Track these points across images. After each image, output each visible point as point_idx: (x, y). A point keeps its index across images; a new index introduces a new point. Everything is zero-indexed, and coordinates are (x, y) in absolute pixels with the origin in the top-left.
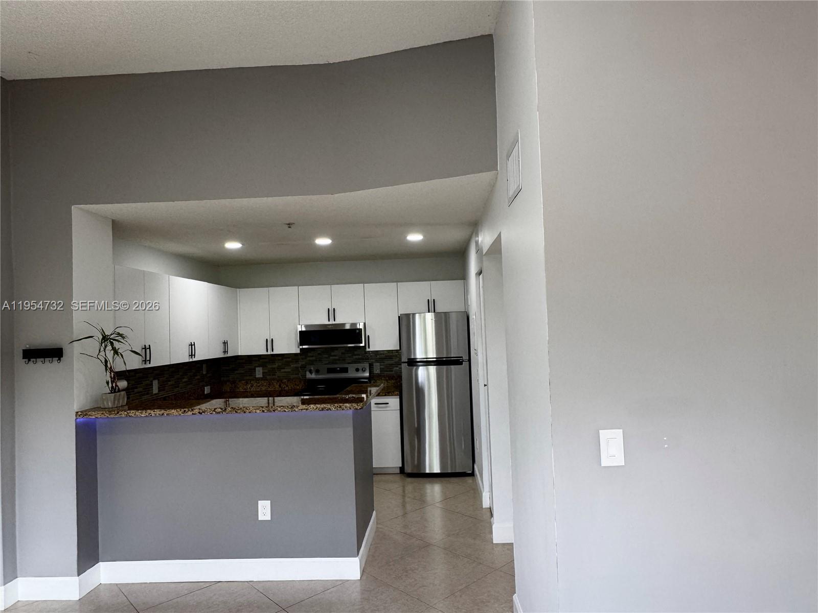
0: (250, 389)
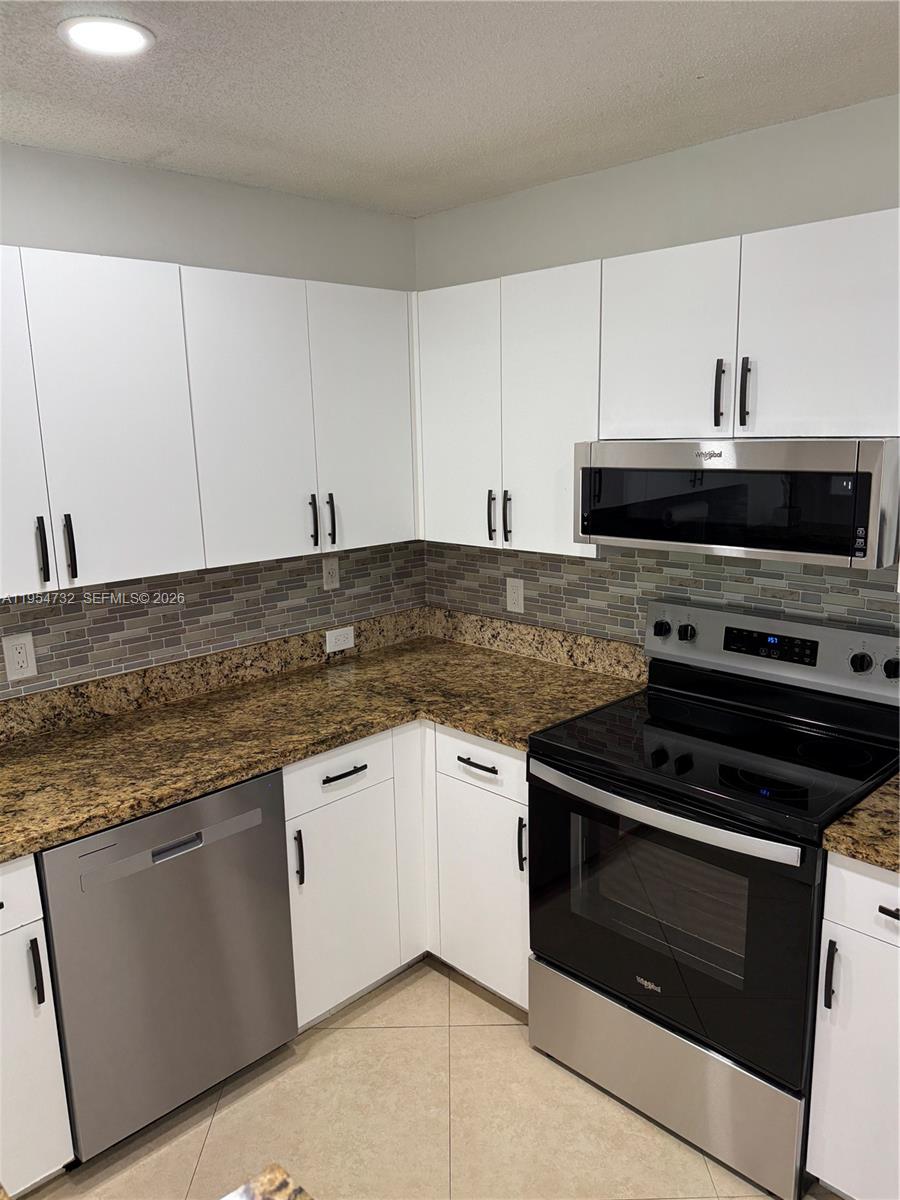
0: (491, 644)
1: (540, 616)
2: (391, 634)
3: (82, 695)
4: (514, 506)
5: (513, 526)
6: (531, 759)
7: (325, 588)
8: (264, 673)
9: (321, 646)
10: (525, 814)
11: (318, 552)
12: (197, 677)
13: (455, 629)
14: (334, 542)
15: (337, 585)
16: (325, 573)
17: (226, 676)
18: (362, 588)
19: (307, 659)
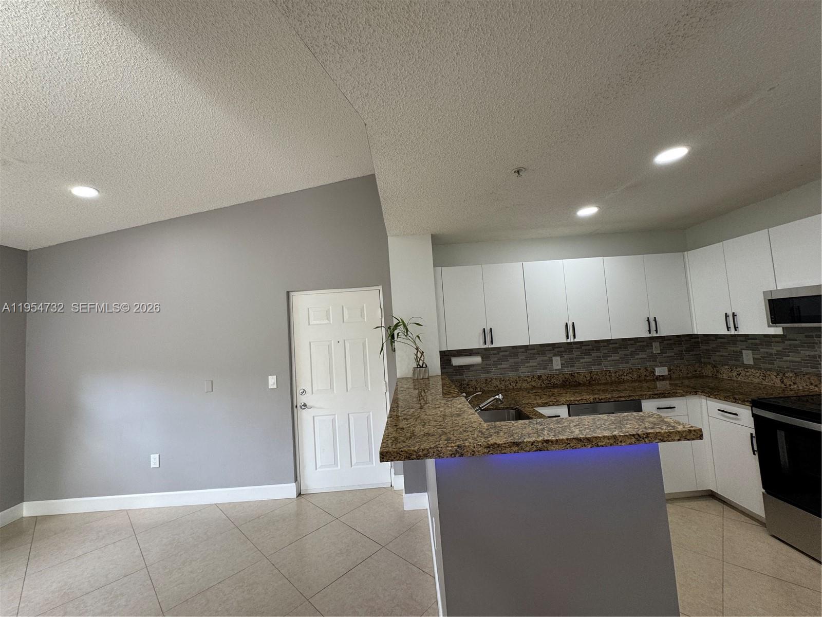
0: (737, 378)
2: (685, 372)
3: (573, 376)
4: (738, 318)
5: (739, 325)
6: (753, 408)
7: (654, 352)
8: (631, 379)
9: (654, 372)
10: (753, 432)
11: (651, 336)
12: (608, 376)
13: (718, 372)
14: (657, 333)
15: (659, 352)
16: (654, 347)
17: (618, 377)
18: (670, 354)
19: (648, 376)
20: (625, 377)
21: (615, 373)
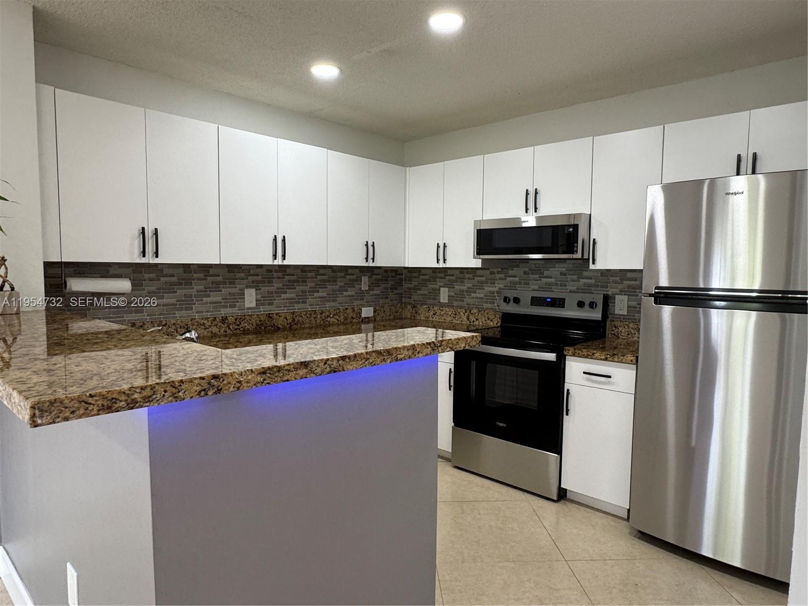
0: (433, 318)
1: (455, 303)
2: (388, 314)
3: (271, 318)
4: (447, 249)
5: (447, 258)
7: (363, 289)
8: (337, 321)
9: (360, 313)
10: (452, 366)
11: (367, 265)
12: (313, 318)
14: (373, 261)
15: (367, 289)
16: (363, 283)
17: (323, 320)
18: (377, 291)
19: (354, 318)
20: (331, 319)
21: (322, 314)
